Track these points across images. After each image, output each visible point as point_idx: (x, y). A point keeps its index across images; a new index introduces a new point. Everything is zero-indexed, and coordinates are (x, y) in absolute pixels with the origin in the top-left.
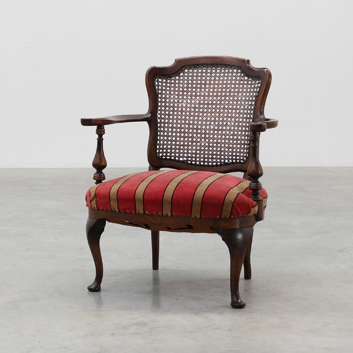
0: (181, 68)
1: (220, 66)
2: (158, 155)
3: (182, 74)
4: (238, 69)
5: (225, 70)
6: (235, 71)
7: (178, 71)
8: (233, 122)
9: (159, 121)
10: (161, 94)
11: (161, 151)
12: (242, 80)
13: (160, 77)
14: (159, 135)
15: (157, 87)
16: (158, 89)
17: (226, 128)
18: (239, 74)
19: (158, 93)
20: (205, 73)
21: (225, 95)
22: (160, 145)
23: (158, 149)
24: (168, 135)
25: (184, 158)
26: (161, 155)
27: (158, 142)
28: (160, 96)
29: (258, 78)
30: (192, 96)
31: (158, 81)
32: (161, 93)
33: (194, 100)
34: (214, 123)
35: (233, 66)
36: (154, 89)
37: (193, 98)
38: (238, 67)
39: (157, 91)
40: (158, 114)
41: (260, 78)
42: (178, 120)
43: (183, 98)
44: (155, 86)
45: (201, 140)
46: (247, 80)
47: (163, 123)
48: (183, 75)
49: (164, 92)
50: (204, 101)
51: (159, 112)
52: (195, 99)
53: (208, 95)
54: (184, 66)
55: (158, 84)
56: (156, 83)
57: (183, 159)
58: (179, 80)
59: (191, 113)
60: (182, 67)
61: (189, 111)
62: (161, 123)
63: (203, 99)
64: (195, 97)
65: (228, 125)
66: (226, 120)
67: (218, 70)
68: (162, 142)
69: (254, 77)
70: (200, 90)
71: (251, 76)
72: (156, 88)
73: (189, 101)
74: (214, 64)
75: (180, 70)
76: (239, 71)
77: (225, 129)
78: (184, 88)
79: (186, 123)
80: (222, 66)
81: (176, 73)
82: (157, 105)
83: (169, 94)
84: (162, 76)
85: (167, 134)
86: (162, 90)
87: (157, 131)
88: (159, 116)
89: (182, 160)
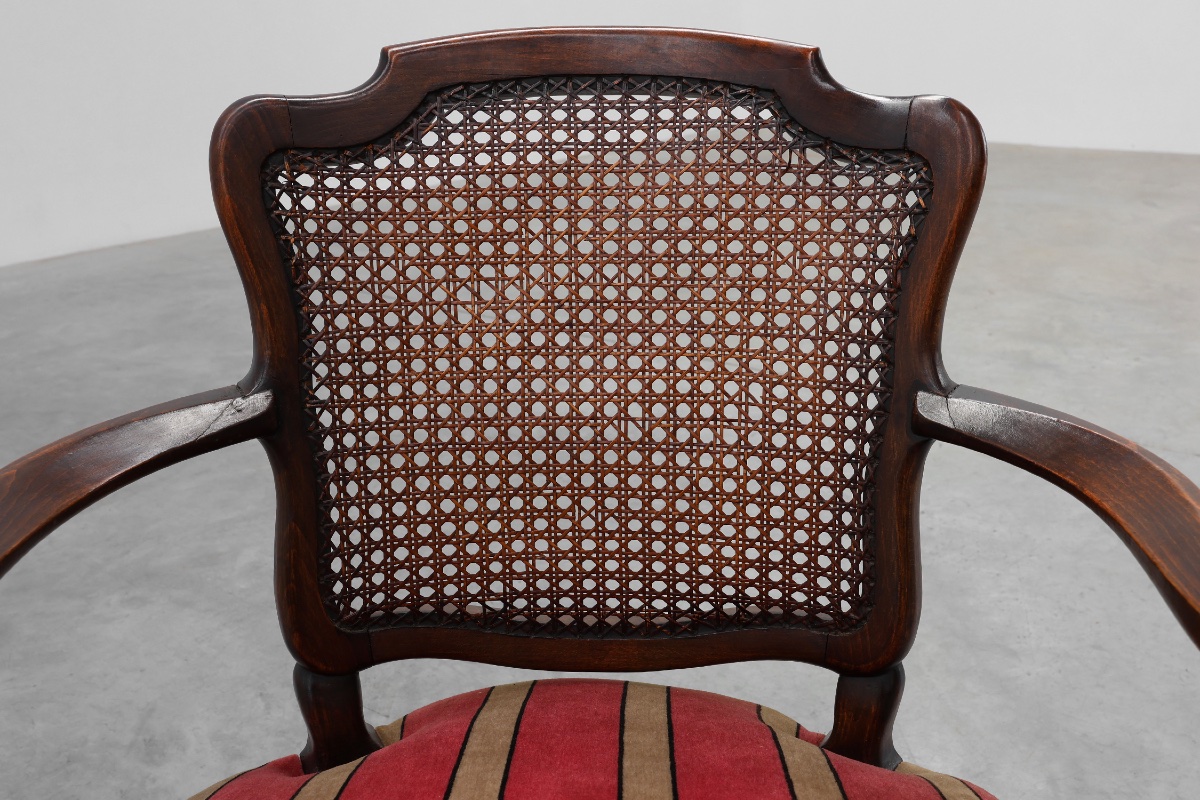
0: (424, 102)
1: (674, 87)
2: (342, 607)
3: (430, 139)
4: (759, 107)
5: (678, 108)
6: (741, 113)
7: (405, 123)
8: (756, 403)
9: (326, 419)
10: (324, 261)
11: (357, 583)
12: (789, 168)
13: (303, 161)
14: (338, 498)
15: (290, 227)
16: (303, 237)
17: (716, 436)
18: (766, 135)
19: (300, 263)
20: (567, 130)
21: (691, 254)
22: (346, 551)
23: (336, 577)
24: (386, 491)
25: (488, 603)
26: (357, 604)
27: (336, 539)
28: (315, 274)
29: (895, 157)
30: (504, 264)
31: (293, 188)
32: (319, 257)
33: (518, 282)
34: (644, 412)
35: (726, 84)
36: (276, 236)
37: (512, 271)
38: (756, 89)
39: (296, 249)
40: (315, 384)
41: (912, 154)
42: (437, 404)
43: (451, 277)
44: (279, 216)
45: (578, 503)
46: (819, 166)
47: (354, 429)
48: (437, 145)
49: (336, 250)
50: (575, 287)
51: (322, 370)
52: (519, 278)
53: (593, 255)
54: (439, 91)
55: (296, 202)
56: (286, 201)
57: (485, 607)
58: (420, 172)
59: (506, 357)
60: (429, 93)
61: (496, 347)
62: (338, 430)
63: (569, 276)
64: (519, 264)
65: (730, 421)
66: (714, 394)
67: (635, 109)
68: (355, 537)
69: (867, 150)
70: (546, 226)
71: (845, 146)
72: (286, 232)
73: (487, 293)
74: (613, 76)
75: (415, 113)
76: (766, 114)
77: (711, 444)
78: (454, 221)
79: (483, 415)
80: (659, 87)
81: (399, 136)
82: (306, 327)
83: (370, 258)
84: (317, 151)
85: (384, 486)
86: (324, 238)
87: (320, 479)
88: (323, 394)
89: (480, 611)
